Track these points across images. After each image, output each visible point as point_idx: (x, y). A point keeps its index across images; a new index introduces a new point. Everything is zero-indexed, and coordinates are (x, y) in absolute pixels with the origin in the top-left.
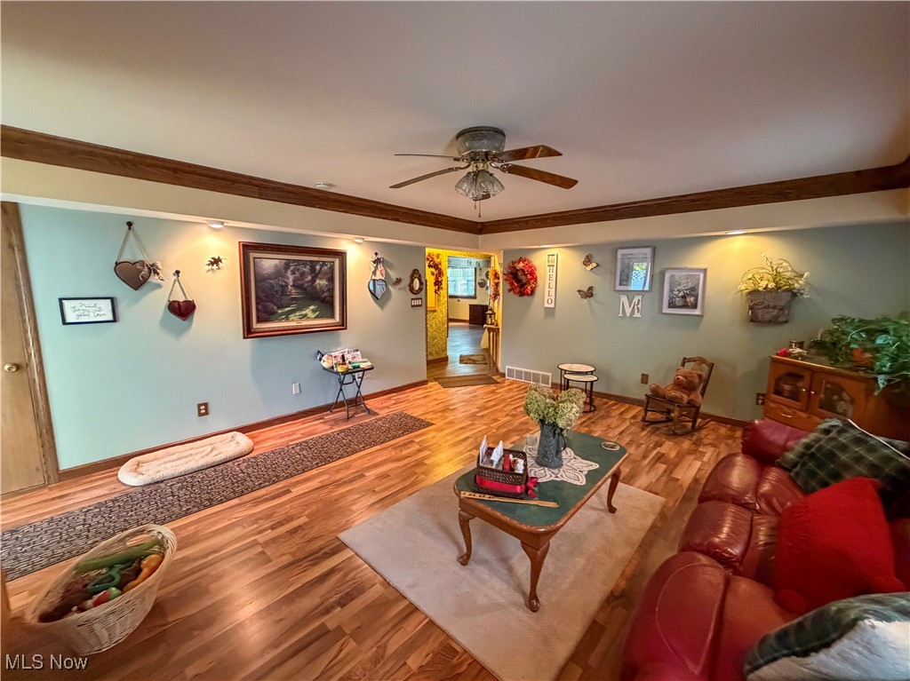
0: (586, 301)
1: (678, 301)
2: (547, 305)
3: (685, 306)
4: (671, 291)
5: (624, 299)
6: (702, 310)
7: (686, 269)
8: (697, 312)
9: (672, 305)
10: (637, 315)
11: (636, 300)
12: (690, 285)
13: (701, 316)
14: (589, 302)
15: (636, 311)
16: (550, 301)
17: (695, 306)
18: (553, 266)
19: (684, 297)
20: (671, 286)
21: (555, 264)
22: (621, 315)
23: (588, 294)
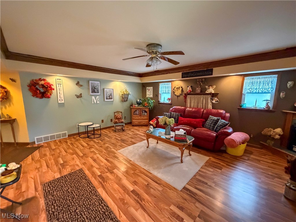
0: (79, 99)
1: (108, 98)
2: (59, 102)
3: (110, 99)
4: (106, 95)
5: (93, 97)
6: (113, 99)
7: (108, 89)
8: (112, 100)
9: (107, 99)
10: (98, 102)
11: (97, 98)
12: (110, 93)
13: (113, 101)
14: (80, 99)
15: (98, 101)
16: (61, 100)
17: (112, 99)
18: (60, 84)
19: (109, 96)
20: (106, 93)
21: (62, 83)
22: (93, 103)
23: (79, 96)
